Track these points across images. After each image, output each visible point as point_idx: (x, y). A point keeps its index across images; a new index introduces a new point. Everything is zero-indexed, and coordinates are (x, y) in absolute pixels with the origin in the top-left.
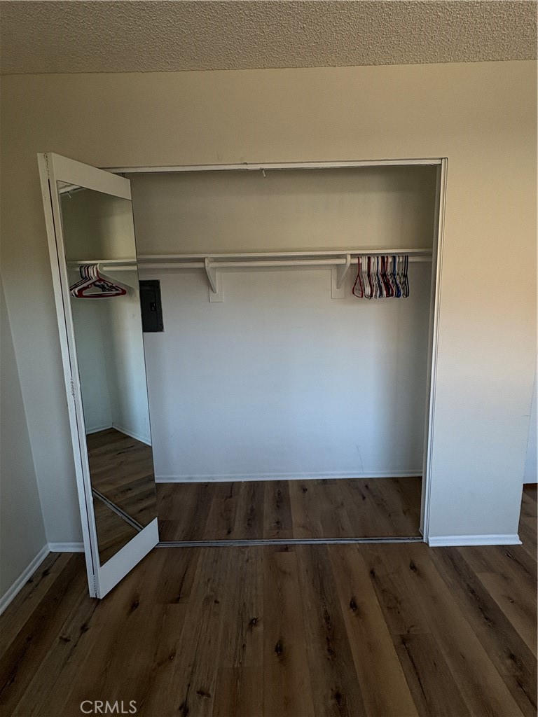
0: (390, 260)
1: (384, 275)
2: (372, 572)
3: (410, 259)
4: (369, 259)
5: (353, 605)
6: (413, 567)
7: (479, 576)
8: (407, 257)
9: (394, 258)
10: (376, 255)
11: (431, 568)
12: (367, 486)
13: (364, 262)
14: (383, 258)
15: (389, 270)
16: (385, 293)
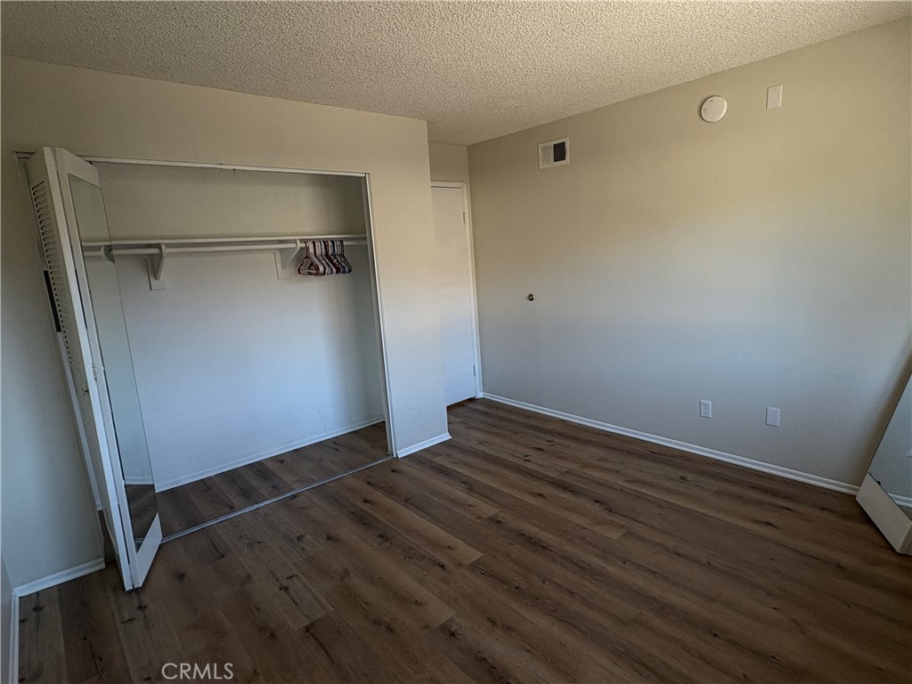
0: (330, 243)
1: (327, 255)
2: (368, 483)
3: (345, 243)
4: (314, 243)
5: (366, 501)
6: (394, 471)
7: (434, 460)
8: (342, 241)
9: (333, 242)
10: (319, 240)
11: (404, 468)
12: (335, 443)
13: (311, 245)
14: (324, 242)
15: (330, 252)
16: (334, 270)
